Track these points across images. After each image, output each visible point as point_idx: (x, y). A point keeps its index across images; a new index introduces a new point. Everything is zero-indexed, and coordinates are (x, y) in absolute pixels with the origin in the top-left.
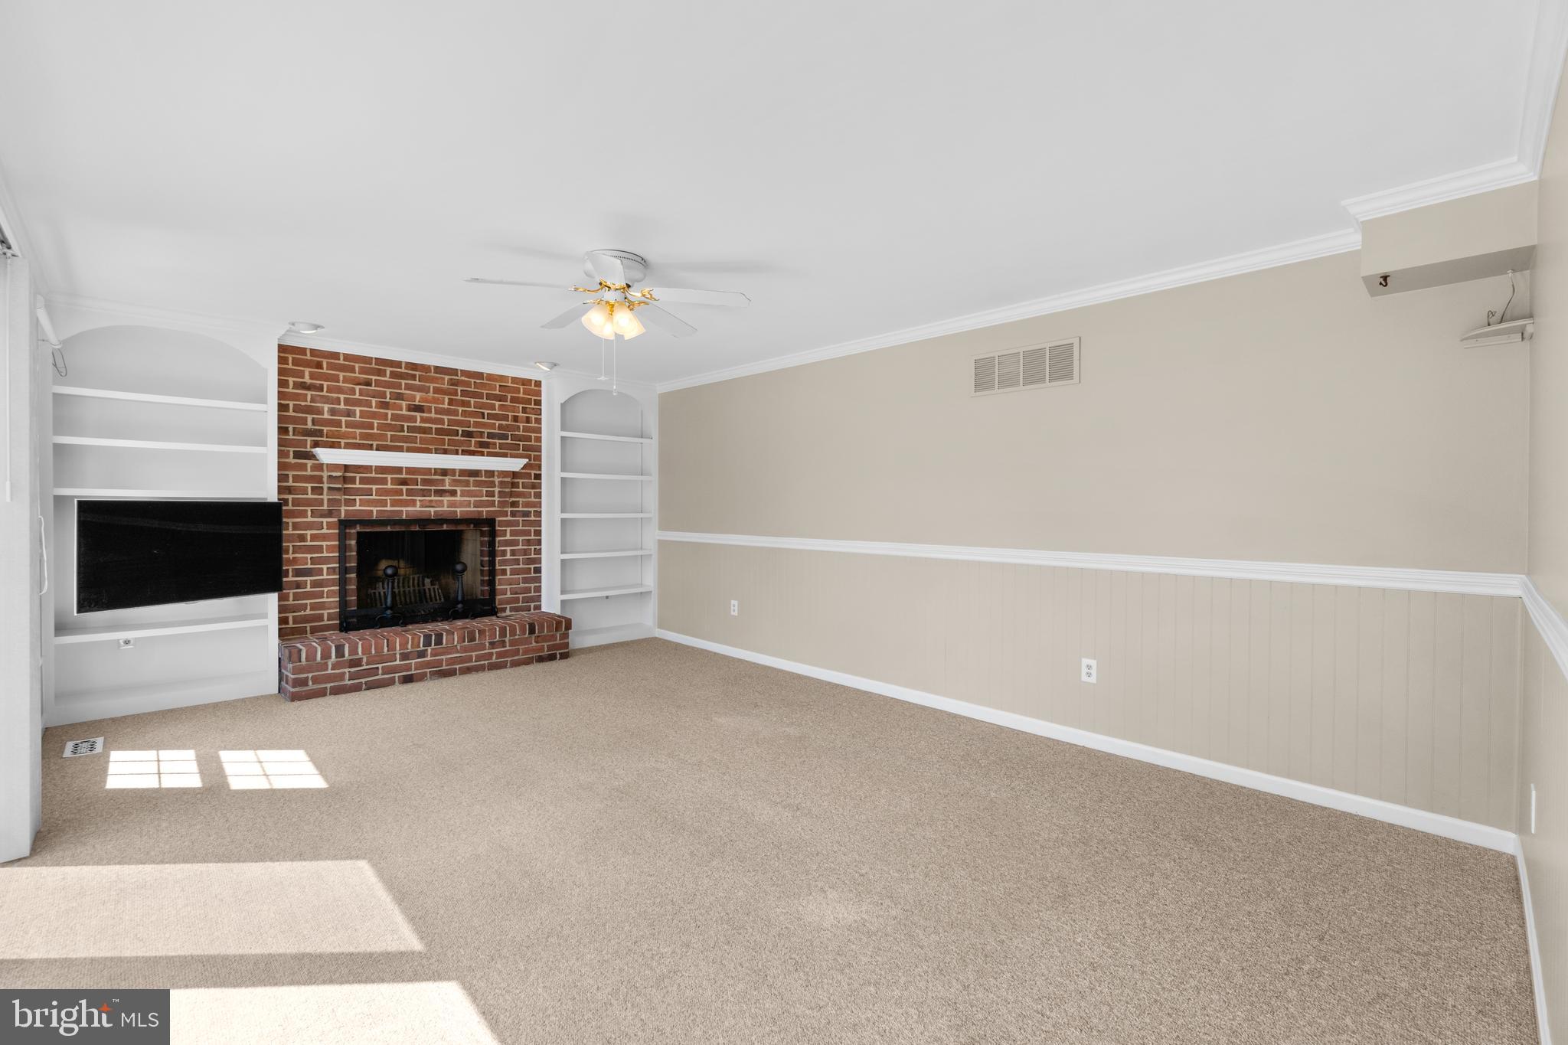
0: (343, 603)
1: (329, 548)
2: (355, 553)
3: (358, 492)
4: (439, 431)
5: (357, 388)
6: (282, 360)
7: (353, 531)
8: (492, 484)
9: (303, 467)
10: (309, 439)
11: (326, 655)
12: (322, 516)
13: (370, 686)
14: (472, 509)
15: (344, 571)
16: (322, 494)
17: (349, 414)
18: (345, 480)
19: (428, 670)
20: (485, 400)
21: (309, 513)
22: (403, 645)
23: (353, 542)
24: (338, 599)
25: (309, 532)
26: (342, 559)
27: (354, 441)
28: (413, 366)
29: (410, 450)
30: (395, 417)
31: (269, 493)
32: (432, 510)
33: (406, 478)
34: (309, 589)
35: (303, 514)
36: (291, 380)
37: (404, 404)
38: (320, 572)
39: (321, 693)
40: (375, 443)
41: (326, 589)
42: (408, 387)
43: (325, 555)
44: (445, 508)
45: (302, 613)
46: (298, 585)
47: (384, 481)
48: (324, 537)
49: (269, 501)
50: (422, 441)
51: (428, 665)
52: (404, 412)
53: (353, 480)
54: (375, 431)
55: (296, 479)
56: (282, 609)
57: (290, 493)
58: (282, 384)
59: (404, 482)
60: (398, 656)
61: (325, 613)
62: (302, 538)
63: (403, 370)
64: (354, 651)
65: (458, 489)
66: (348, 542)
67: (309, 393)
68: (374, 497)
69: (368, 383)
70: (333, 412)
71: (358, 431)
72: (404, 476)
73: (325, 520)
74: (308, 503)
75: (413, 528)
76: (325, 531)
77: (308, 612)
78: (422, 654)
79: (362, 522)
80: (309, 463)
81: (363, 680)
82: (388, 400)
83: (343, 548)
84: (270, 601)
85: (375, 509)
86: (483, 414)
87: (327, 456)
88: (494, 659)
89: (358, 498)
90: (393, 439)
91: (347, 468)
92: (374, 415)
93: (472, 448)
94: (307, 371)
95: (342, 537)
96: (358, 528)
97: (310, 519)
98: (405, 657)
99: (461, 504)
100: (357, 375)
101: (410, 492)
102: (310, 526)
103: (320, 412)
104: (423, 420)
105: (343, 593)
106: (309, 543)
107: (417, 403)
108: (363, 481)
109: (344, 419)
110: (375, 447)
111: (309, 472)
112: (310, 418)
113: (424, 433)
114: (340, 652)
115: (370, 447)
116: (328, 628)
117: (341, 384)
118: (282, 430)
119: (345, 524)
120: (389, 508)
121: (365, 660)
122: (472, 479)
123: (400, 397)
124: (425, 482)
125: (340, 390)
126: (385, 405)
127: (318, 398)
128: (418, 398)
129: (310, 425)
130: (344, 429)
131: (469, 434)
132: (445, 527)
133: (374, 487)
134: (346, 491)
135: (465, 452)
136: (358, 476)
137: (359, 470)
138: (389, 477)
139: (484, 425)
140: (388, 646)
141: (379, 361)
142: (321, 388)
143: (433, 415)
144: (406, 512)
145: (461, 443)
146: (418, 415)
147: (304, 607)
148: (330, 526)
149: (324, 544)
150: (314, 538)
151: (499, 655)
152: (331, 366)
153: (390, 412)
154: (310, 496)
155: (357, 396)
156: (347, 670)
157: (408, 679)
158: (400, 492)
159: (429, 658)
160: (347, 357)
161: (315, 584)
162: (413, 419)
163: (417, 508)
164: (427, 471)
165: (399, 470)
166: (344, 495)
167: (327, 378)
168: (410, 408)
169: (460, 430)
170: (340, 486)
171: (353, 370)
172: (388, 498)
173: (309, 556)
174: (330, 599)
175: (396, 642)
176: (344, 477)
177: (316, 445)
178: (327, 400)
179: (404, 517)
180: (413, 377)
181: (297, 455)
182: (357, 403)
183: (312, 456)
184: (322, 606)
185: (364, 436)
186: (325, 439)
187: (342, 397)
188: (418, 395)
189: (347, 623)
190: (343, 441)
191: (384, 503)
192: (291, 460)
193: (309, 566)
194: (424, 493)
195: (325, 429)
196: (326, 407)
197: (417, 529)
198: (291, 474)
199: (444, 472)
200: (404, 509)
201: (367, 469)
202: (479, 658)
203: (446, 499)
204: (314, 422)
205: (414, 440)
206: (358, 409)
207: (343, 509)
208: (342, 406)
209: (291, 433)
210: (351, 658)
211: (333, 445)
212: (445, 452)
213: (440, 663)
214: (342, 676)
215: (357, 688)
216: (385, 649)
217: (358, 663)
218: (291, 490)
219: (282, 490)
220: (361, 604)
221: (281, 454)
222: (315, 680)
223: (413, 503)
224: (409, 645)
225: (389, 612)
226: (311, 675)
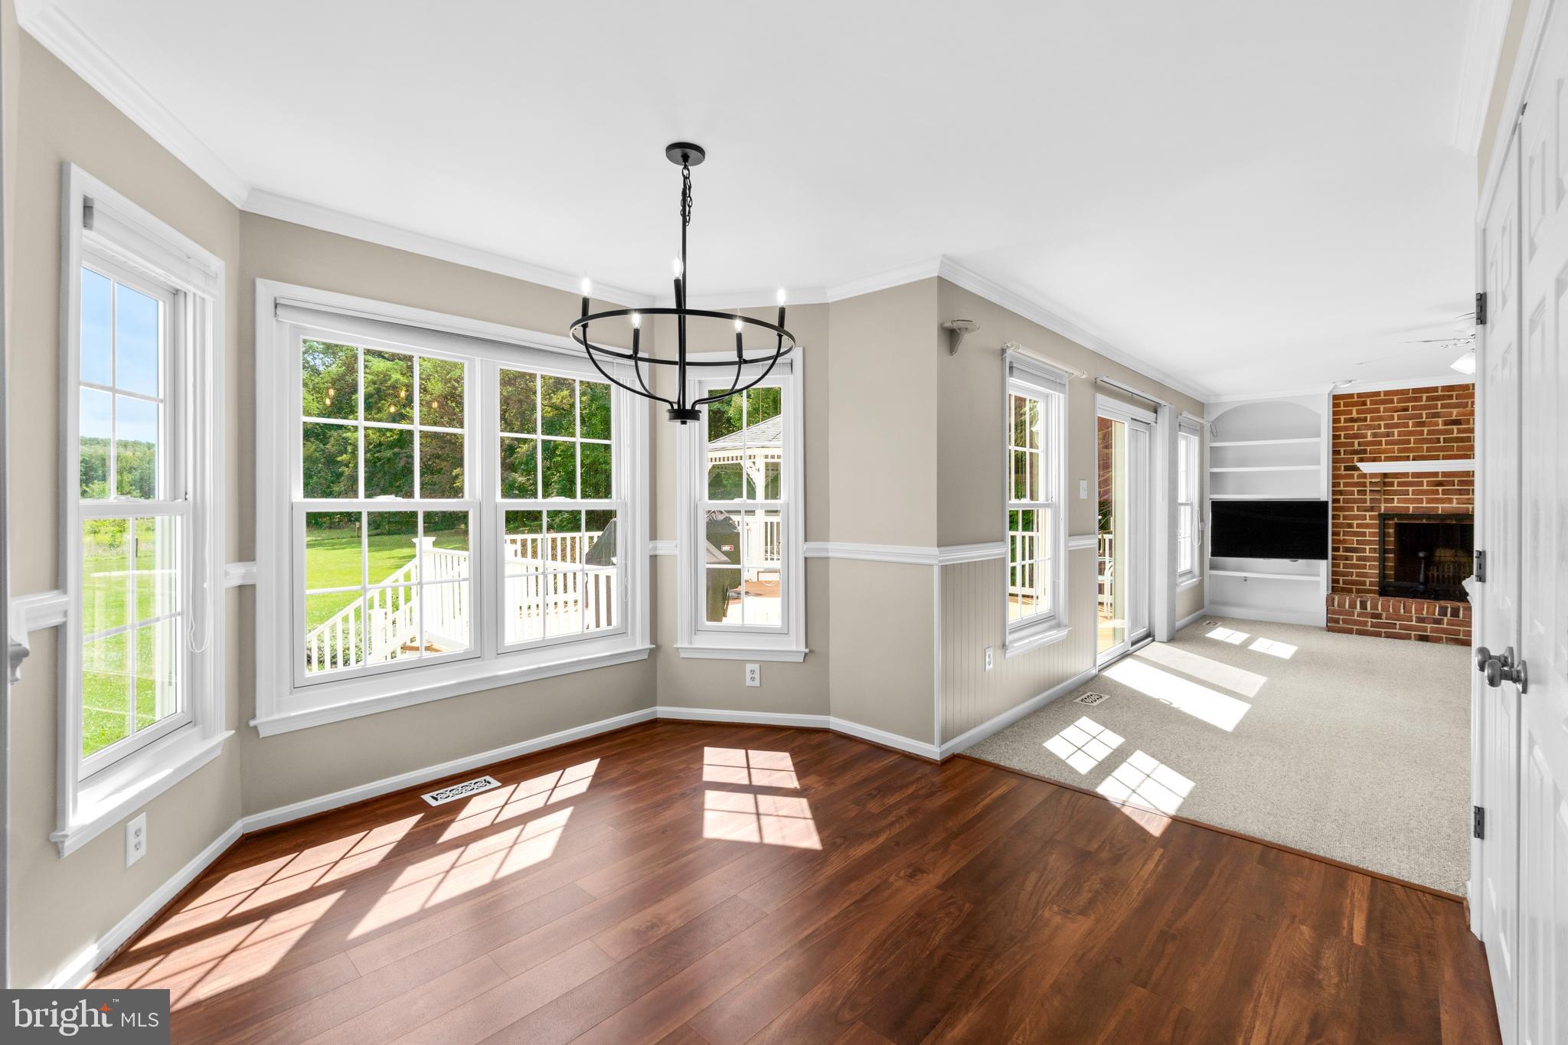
0: (1383, 576)
1: (1371, 533)
2: (1393, 539)
3: (1396, 493)
5: (1396, 414)
6: (1335, 405)
7: (1391, 522)
9: (1352, 476)
10: (1356, 457)
11: (1353, 606)
12: (1366, 510)
13: (1388, 636)
15: (1384, 551)
16: (1365, 495)
17: (1388, 435)
18: (1385, 484)
19: (1444, 636)
21: (1356, 509)
22: (1419, 611)
23: (1391, 531)
24: (1378, 572)
25: (1355, 522)
26: (1383, 542)
27: (1393, 455)
28: (1451, 388)
29: (1445, 458)
30: (1432, 432)
31: (1324, 494)
33: (1442, 481)
34: (1354, 562)
35: (1351, 509)
36: (1342, 418)
37: (1440, 421)
38: (1364, 550)
39: (1350, 632)
40: (1411, 455)
41: (1368, 564)
42: (1443, 406)
43: (1367, 538)
45: (1350, 578)
46: (1346, 558)
47: (1420, 484)
48: (1367, 526)
49: (1321, 500)
51: (1444, 631)
52: (1441, 428)
53: (1392, 484)
54: (1412, 445)
55: (1346, 484)
56: (1334, 573)
57: (1341, 495)
58: (1335, 421)
59: (1440, 484)
60: (1414, 619)
61: (1368, 580)
62: (1350, 525)
63: (1440, 393)
64: (1374, 606)
66: (1386, 530)
67: (1356, 425)
68: (1410, 496)
69: (1406, 409)
70: (1375, 435)
71: (1396, 447)
72: (1440, 479)
73: (1368, 514)
74: (1355, 501)
75: (1449, 522)
76: (1368, 521)
77: (1354, 578)
79: (1400, 516)
80: (1356, 473)
81: (1383, 630)
82: (1424, 419)
83: (1383, 535)
84: (1323, 566)
85: (1411, 506)
87: (1367, 468)
89: (1396, 497)
90: (1428, 448)
91: (1385, 475)
92: (1411, 433)
94: (1354, 410)
95: (1383, 527)
96: (1396, 520)
97: (1356, 513)
98: (1421, 620)
100: (1396, 405)
101: (1445, 492)
102: (1356, 517)
103: (1364, 436)
104: (1459, 431)
105: (1383, 568)
106: (1355, 530)
107: (1454, 418)
108: (1399, 484)
109: (1383, 439)
110: (1411, 458)
111: (1356, 480)
112: (1356, 441)
113: (1462, 442)
114: (1363, 606)
115: (1407, 458)
116: (1369, 591)
117: (1382, 414)
118: (1336, 452)
119: (1384, 518)
120: (1424, 505)
121: (1384, 616)
123: (1436, 415)
124: (1462, 483)
125: (1380, 418)
126: (1422, 424)
127: (1363, 427)
128: (1455, 413)
129: (1356, 447)
130: (1384, 446)
133: (1411, 489)
134: (1386, 492)
136: (1396, 481)
137: (1399, 476)
138: (1425, 480)
141: (1415, 391)
142: (1365, 420)
144: (1441, 508)
146: (1455, 428)
147: (1351, 574)
148: (1372, 518)
149: (1367, 531)
150: (1359, 526)
152: (1373, 403)
153: (1426, 429)
154: (1356, 496)
155: (1396, 421)
156: (1369, 620)
157: (1423, 639)
158: (1436, 492)
159: (1445, 626)
160: (1387, 393)
161: (1359, 559)
162: (1450, 432)
163: (1454, 504)
164: (1464, 474)
165: (1436, 474)
166: (1384, 495)
167: (1370, 411)
168: (1446, 423)
170: (1379, 489)
171: (1392, 401)
172: (1424, 497)
173: (1355, 539)
174: (1372, 571)
175: (1412, 607)
176: (1384, 482)
177: (1361, 460)
178: (1370, 427)
179: (1440, 512)
180: (1451, 397)
181: (1347, 468)
182: (1397, 426)
183: (1357, 469)
184: (1365, 575)
185: (1402, 450)
186: (1368, 455)
187: (1382, 423)
188: (1455, 411)
189: (1384, 591)
190: (1383, 456)
191: (1420, 501)
192: (1343, 472)
193: (1355, 546)
195: (1368, 448)
196: (1369, 433)
197: (1454, 522)
198: (1342, 481)
200: (1440, 506)
201: (1405, 475)
204: (1359, 445)
205: (1450, 449)
206: (1396, 431)
207: (1383, 506)
208: (1383, 430)
209: (1342, 454)
210: (1373, 611)
211: (1374, 460)
213: (1456, 632)
214: (1365, 623)
215: (1378, 635)
216: (1402, 611)
217: (1379, 616)
218: (1341, 493)
219: (1334, 493)
220: (1397, 578)
221: (1334, 468)
222: (1345, 621)
223: (1450, 501)
224: (1425, 612)
225: (1421, 587)
226: (1341, 617)
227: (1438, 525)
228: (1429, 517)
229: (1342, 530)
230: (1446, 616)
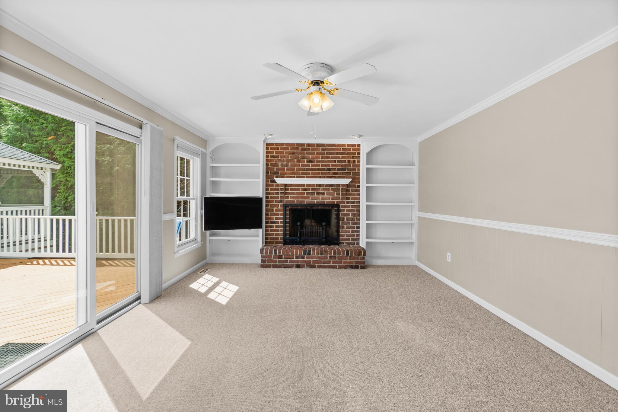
0: (285, 235)
1: (281, 214)
2: (288, 216)
3: (290, 194)
4: (318, 170)
5: (290, 155)
6: (267, 149)
7: (288, 208)
8: (339, 190)
9: (273, 185)
10: (275, 175)
11: (271, 253)
12: (278, 203)
13: (286, 267)
14: (330, 200)
15: (285, 223)
16: (278, 195)
17: (287, 165)
19: (305, 264)
20: (336, 155)
21: (275, 202)
22: (296, 253)
23: (288, 212)
24: (283, 233)
25: (275, 208)
26: (285, 218)
27: (289, 175)
28: (309, 145)
29: (307, 177)
30: (302, 165)
32: (315, 200)
33: (306, 188)
34: (274, 228)
35: (273, 202)
36: (270, 155)
37: (305, 160)
38: (278, 222)
40: (295, 175)
41: (279, 229)
42: (307, 153)
43: (279, 216)
44: (320, 200)
45: (272, 236)
46: (271, 227)
47: (298, 190)
48: (279, 210)
49: (260, 197)
50: (312, 174)
51: (305, 262)
52: (306, 163)
53: (288, 190)
54: (296, 171)
55: (271, 189)
56: (266, 235)
58: (267, 157)
59: (305, 190)
60: (295, 257)
61: (279, 237)
62: (272, 210)
63: (305, 147)
64: (280, 253)
65: (325, 192)
66: (286, 212)
67: (275, 159)
68: (295, 196)
69: (293, 153)
70: (282, 165)
71: (290, 171)
72: (305, 187)
74: (275, 198)
75: (308, 208)
76: (279, 208)
77: (274, 236)
78: (303, 257)
79: (291, 205)
80: (275, 184)
81: (283, 264)
82: (300, 159)
83: (285, 214)
85: (295, 200)
86: (335, 161)
87: (279, 181)
88: (331, 264)
89: (290, 196)
90: (302, 173)
91: (286, 185)
92: (295, 165)
93: (331, 175)
94: (274, 151)
95: (285, 210)
96: (290, 207)
97: (275, 204)
98: (297, 257)
99: (326, 198)
100: (290, 151)
101: (307, 194)
102: (275, 206)
103: (278, 165)
104: (312, 165)
105: (285, 231)
106: (275, 212)
107: (310, 159)
108: (292, 190)
109: (285, 167)
110: (295, 177)
111: (275, 187)
112: (275, 168)
113: (313, 171)
114: (275, 252)
115: (294, 177)
116: (280, 243)
117: (285, 155)
118: (267, 173)
119: (285, 206)
120: (300, 200)
121: (283, 256)
122: (330, 188)
123: (304, 157)
124: (313, 190)
125: (284, 157)
126: (299, 161)
127: (278, 161)
129: (275, 171)
130: (285, 171)
131: (330, 170)
132: (320, 208)
133: (295, 192)
134: (286, 194)
135: (328, 177)
136: (290, 188)
137: (291, 186)
138: (300, 188)
139: (336, 166)
140: (291, 252)
141: (297, 145)
142: (278, 157)
143: (316, 163)
145: (326, 174)
146: (310, 163)
147: (273, 234)
148: (281, 206)
149: (279, 212)
150: (276, 210)
151: (333, 262)
152: (282, 149)
153: (300, 163)
154: (275, 195)
155: (290, 158)
156: (278, 259)
157: (298, 266)
158: (304, 194)
159: (306, 259)
160: (287, 145)
161: (276, 227)
162: (308, 165)
163: (310, 200)
164: (313, 185)
165: (303, 185)
166: (286, 195)
167: (280, 153)
168: (308, 161)
169: (326, 168)
170: (283, 192)
171: (288, 149)
172: (300, 196)
173: (275, 217)
174: (281, 233)
175: (294, 251)
176: (286, 188)
177: (277, 177)
178: (280, 161)
179: (305, 203)
180: (309, 149)
181: (271, 181)
182: (290, 161)
183: (274, 181)
184: (278, 235)
185: (292, 173)
186: (280, 175)
187: (285, 159)
188: (310, 156)
189: (285, 243)
190: (285, 175)
191: (298, 198)
192: (270, 183)
193: (275, 220)
194: (312, 194)
195: (280, 171)
196: (280, 163)
197: (310, 208)
198: (270, 188)
199: (320, 185)
200: (305, 200)
201: (293, 185)
202: (325, 262)
203: (320, 196)
205: (309, 173)
206: (290, 163)
207: (285, 200)
208: (285, 163)
209: (270, 174)
210: (279, 255)
211: (282, 177)
212: (320, 177)
213: (310, 262)
214: (276, 261)
218: (269, 193)
219: (267, 193)
220: (290, 235)
221: (267, 181)
223: (308, 198)
224: (299, 252)
225: (299, 239)
226: (266, 259)
227: (305, 209)
228: (302, 205)
229: (269, 212)
230: (306, 254)
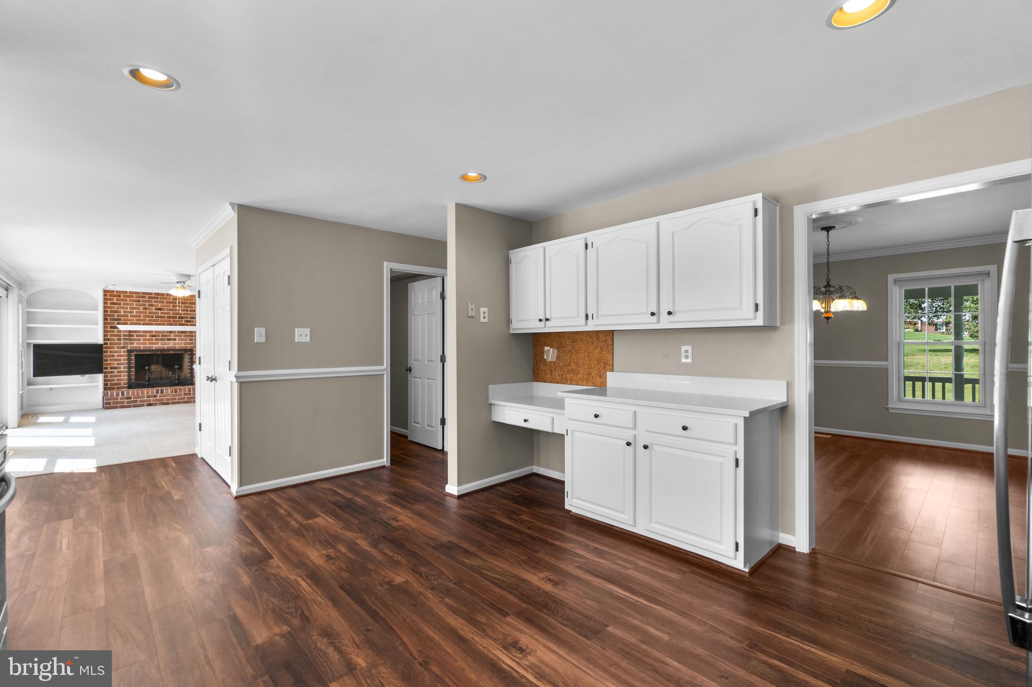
0: (129, 379)
1: (124, 359)
2: (134, 362)
3: (135, 340)
4: (168, 317)
5: (135, 303)
6: (105, 295)
7: (133, 354)
8: (192, 336)
9: (114, 331)
10: (116, 322)
12: (121, 348)
13: (134, 406)
14: (183, 345)
15: (130, 368)
16: (121, 341)
17: (131, 312)
18: (130, 336)
19: (158, 402)
20: (188, 305)
21: (116, 347)
22: (148, 393)
23: (133, 358)
24: (127, 377)
25: (116, 354)
26: (129, 363)
27: (133, 322)
28: (158, 294)
29: (156, 325)
30: (150, 313)
31: (100, 340)
32: (166, 346)
33: (154, 335)
34: (116, 374)
35: (114, 348)
36: (109, 302)
37: (154, 308)
38: (120, 368)
39: (116, 407)
40: (142, 322)
41: (122, 374)
42: (155, 302)
43: (122, 362)
44: (172, 345)
45: (113, 382)
46: (112, 372)
47: (146, 336)
48: (122, 356)
49: (99, 343)
50: (161, 321)
51: (158, 400)
52: (154, 311)
53: (133, 336)
54: (142, 318)
55: (111, 336)
56: (105, 381)
57: (109, 341)
58: (105, 303)
59: (154, 336)
60: (146, 396)
61: (122, 382)
62: (113, 356)
63: (153, 296)
65: (177, 338)
66: (131, 357)
67: (116, 306)
68: (141, 341)
69: (139, 301)
70: (125, 312)
71: (135, 318)
72: (154, 334)
73: (122, 350)
74: (116, 344)
75: (157, 353)
76: (122, 354)
77: (116, 382)
78: (155, 397)
79: (137, 351)
80: (116, 330)
81: (132, 404)
82: (147, 307)
83: (129, 360)
84: (100, 377)
85: (142, 346)
86: (188, 310)
87: (122, 327)
89: (135, 342)
90: (149, 320)
91: (130, 332)
92: (141, 312)
93: (183, 323)
94: (115, 298)
95: (129, 356)
96: (135, 353)
97: (116, 349)
99: (178, 344)
100: (135, 298)
101: (156, 340)
102: (116, 352)
103: (120, 312)
104: (161, 313)
105: (129, 376)
106: (115, 358)
108: (137, 336)
109: (129, 314)
110: (142, 324)
111: (116, 333)
112: (116, 314)
113: (162, 318)
115: (140, 324)
116: (124, 387)
117: (128, 302)
118: (105, 319)
119: (129, 352)
120: (148, 345)
122: (183, 334)
123: (152, 305)
124: (162, 336)
125: (128, 304)
126: (146, 309)
127: (119, 307)
128: (159, 306)
129: (116, 317)
130: (129, 318)
131: (182, 318)
132: (171, 352)
133: (142, 338)
134: (130, 340)
135: (180, 325)
136: (135, 334)
137: (136, 332)
138: (148, 334)
139: (188, 314)
141: (143, 293)
142: (120, 304)
143: (166, 311)
144: (154, 347)
145: (178, 321)
146: (159, 311)
147: (114, 380)
148: (124, 352)
149: (122, 358)
150: (118, 356)
152: (124, 296)
153: (148, 311)
154: (116, 341)
155: (135, 306)
157: (150, 405)
158: (152, 340)
159: (158, 398)
160: (130, 292)
161: (118, 372)
162: (158, 313)
163: (159, 345)
164: (164, 332)
165: (151, 332)
167: (122, 300)
168: (156, 309)
169: (178, 316)
170: (127, 338)
171: (133, 297)
172: (147, 342)
173: (116, 362)
174: (124, 378)
175: (145, 391)
176: (130, 335)
177: (118, 324)
178: (122, 308)
179: (154, 349)
180: (157, 298)
181: (111, 327)
182: (135, 308)
183: (116, 328)
184: (121, 380)
185: (137, 320)
186: (122, 321)
187: (128, 306)
188: (160, 304)
189: (130, 386)
190: (129, 322)
191: (146, 344)
192: (109, 329)
193: (116, 366)
194: (162, 340)
195: (122, 318)
196: (122, 310)
197: (159, 353)
198: (109, 334)
199: (171, 332)
201: (139, 331)
202: (179, 399)
203: (172, 342)
204: (117, 316)
205: (158, 321)
206: (135, 311)
207: (129, 346)
208: (129, 310)
209: (109, 320)
211: (125, 324)
212: (171, 325)
214: (124, 402)
215: (130, 407)
216: (140, 394)
217: (130, 398)
218: (108, 340)
219: (105, 340)
220: (136, 379)
221: (105, 327)
222: (114, 403)
223: (158, 343)
224: (150, 393)
225: (147, 382)
226: (112, 401)
227: (153, 354)
228: (150, 351)
229: (109, 358)
230: (158, 393)
